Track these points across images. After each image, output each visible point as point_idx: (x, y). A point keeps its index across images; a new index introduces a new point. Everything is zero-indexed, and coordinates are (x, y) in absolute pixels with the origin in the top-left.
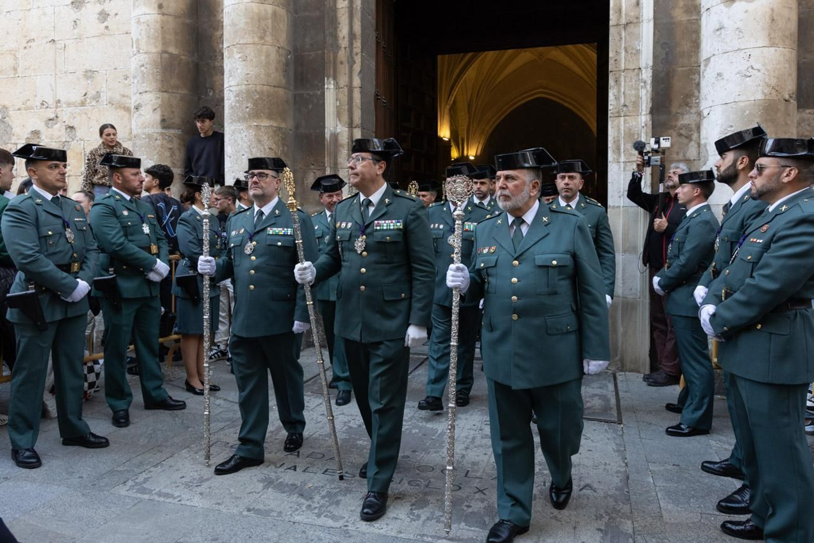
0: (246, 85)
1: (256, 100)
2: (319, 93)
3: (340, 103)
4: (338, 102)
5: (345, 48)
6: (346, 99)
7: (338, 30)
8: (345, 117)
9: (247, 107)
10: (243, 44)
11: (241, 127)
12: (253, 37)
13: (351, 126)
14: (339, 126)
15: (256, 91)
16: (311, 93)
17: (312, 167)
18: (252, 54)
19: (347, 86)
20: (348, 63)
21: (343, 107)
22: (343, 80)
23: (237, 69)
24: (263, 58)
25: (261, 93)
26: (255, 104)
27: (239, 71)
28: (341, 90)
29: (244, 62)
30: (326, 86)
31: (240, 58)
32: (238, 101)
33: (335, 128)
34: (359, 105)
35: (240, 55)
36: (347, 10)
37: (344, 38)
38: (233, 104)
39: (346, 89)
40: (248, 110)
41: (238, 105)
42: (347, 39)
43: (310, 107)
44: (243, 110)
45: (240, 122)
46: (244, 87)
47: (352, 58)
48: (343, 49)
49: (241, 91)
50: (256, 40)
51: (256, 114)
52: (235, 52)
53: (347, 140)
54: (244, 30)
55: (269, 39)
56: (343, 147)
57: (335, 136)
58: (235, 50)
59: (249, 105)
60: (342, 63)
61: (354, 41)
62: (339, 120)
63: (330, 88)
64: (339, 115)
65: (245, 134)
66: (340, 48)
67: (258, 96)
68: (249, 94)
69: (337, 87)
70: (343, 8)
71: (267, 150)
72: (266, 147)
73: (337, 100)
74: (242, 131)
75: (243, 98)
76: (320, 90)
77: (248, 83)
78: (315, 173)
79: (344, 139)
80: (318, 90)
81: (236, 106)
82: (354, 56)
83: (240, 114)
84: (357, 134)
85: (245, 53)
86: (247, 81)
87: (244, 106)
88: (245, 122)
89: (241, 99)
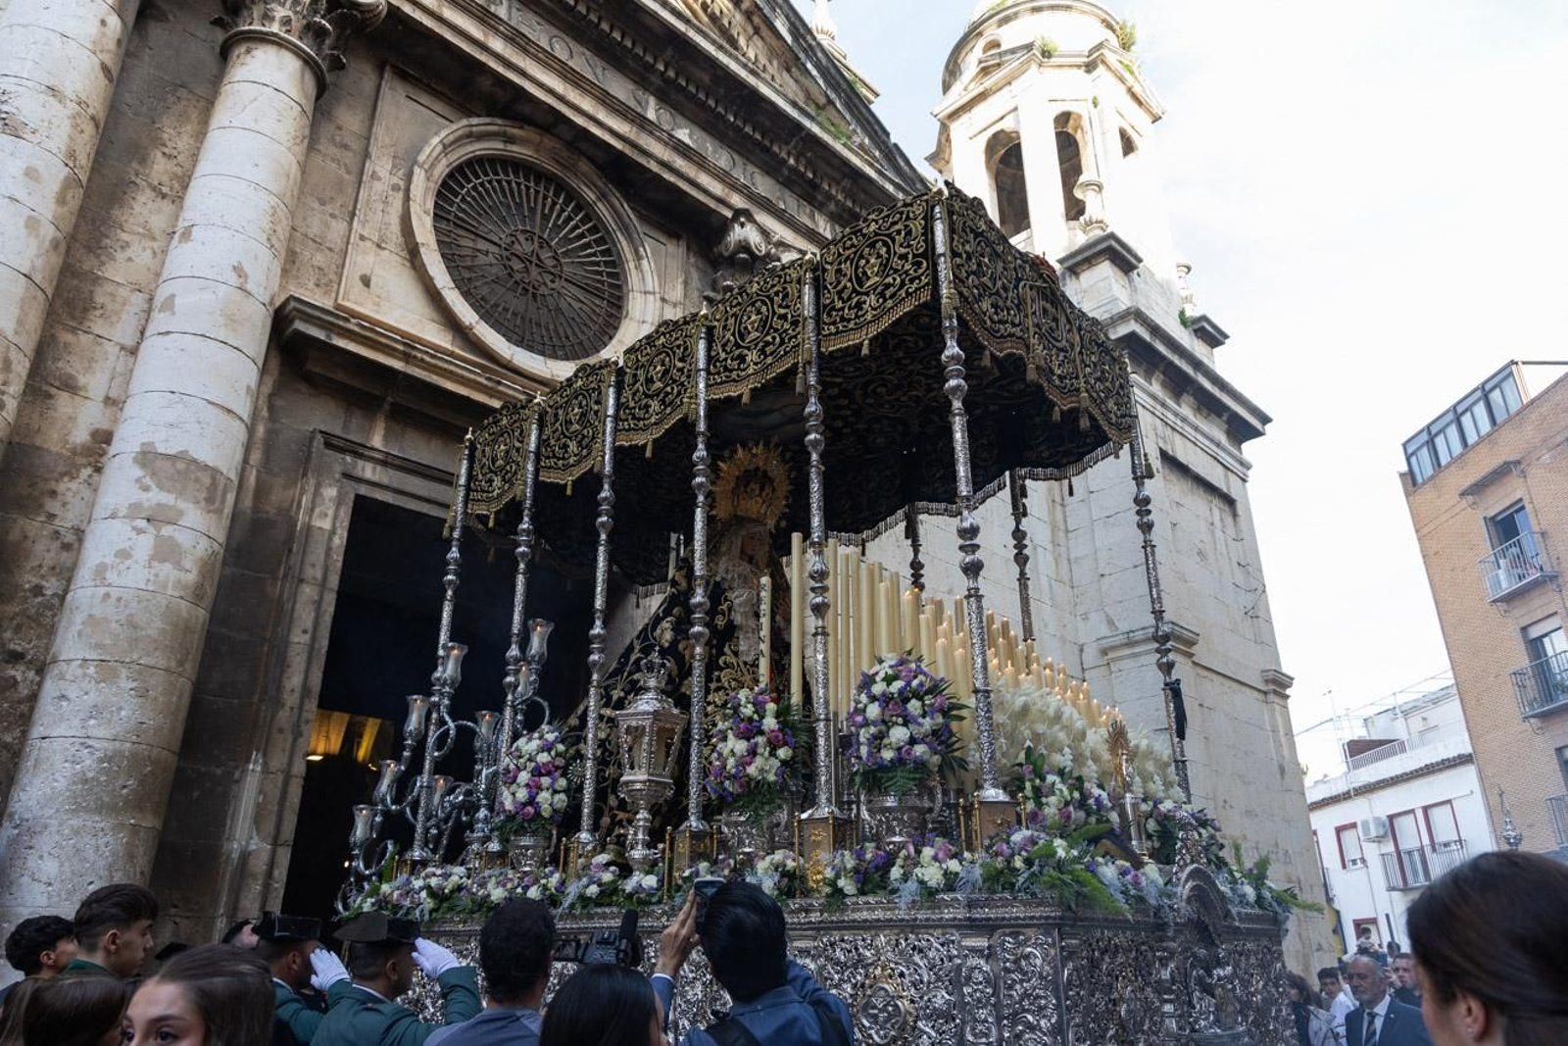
0: (134, 743)
1: (145, 775)
2: (219, 772)
3: (264, 799)
4: (261, 797)
5: (292, 708)
6: (278, 793)
7: (285, 675)
8: (269, 826)
9: (125, 787)
10: (146, 666)
11: (102, 825)
12: (169, 659)
13: (275, 843)
14: (256, 839)
15: (149, 757)
16: (203, 769)
17: (173, 911)
18: (160, 689)
19: (282, 772)
20: (293, 733)
21: (269, 807)
22: (278, 761)
23: (120, 709)
24: (174, 699)
25: (155, 762)
26: (142, 783)
27: (123, 713)
28: (272, 776)
29: (140, 700)
30: (251, 767)
31: (131, 689)
32: (107, 772)
33: (248, 843)
34: (297, 807)
35: (134, 685)
36: (306, 648)
37: (293, 690)
38: (90, 775)
39: (280, 777)
40: (125, 791)
41: (103, 778)
42: (297, 695)
43: (196, 794)
44: (114, 790)
45: (100, 813)
46: (128, 745)
47: (299, 726)
48: (287, 708)
49: (118, 753)
50: (173, 664)
51: (137, 804)
52: (123, 676)
53: (264, 867)
54: (155, 641)
55: (188, 666)
56: (255, 879)
57: (245, 856)
58: (124, 672)
59: (130, 783)
60: (281, 731)
61: (306, 701)
62: (257, 829)
63: (255, 767)
64: (258, 820)
65: (105, 839)
66: (283, 705)
67: (149, 769)
68: (134, 757)
69: (266, 770)
70: (299, 643)
71: (138, 876)
72: (138, 869)
73: (260, 792)
74: (101, 834)
75: (119, 767)
76: (223, 768)
77: (139, 740)
78: (176, 923)
79: (259, 865)
80: (218, 767)
81: (98, 780)
82: (303, 724)
83: (107, 799)
84: (284, 857)
85: (145, 682)
86: (138, 736)
87: (121, 782)
88: (114, 815)
89: (115, 768)
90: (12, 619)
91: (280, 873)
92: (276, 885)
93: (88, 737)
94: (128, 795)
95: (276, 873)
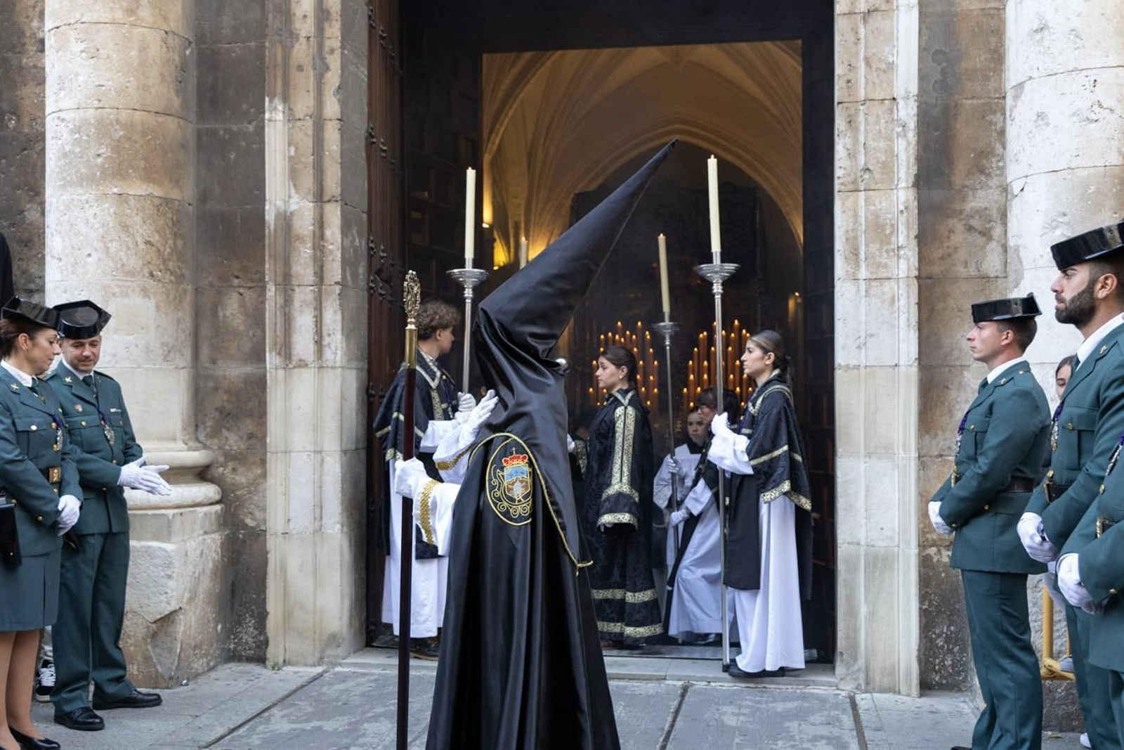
0: (97, 108)
1: (119, 141)
2: (251, 128)
3: (296, 152)
4: (293, 149)
5: (308, 38)
6: (309, 143)
8: (308, 181)
9: (99, 155)
10: (90, 23)
11: (84, 198)
12: (112, 9)
13: (320, 197)
14: (295, 198)
15: (118, 121)
16: (235, 128)
17: (236, 282)
18: (111, 44)
19: (311, 117)
20: (314, 68)
21: (303, 159)
22: (304, 104)
23: (77, 74)
24: (134, 53)
25: (128, 126)
26: (116, 148)
27: (80, 78)
28: (299, 124)
29: (92, 61)
30: (267, 116)
31: (82, 52)
32: (78, 142)
33: (286, 202)
34: (337, 155)
35: (83, 46)
37: (305, 16)
38: (67, 148)
39: (309, 123)
40: (100, 160)
41: (78, 150)
42: (311, 21)
43: (233, 156)
44: (88, 161)
45: (81, 186)
46: (92, 111)
47: (322, 59)
48: (303, 40)
49: (85, 122)
50: (119, 15)
51: (117, 170)
52: (72, 39)
53: (311, 228)
55: (145, 13)
56: (303, 242)
57: (286, 220)
58: (73, 35)
59: (103, 151)
60: (300, 68)
61: (327, 26)
62: (295, 186)
63: (275, 117)
64: (294, 175)
65: (92, 212)
66: (297, 37)
67: (122, 133)
68: (102, 128)
69: (291, 118)
71: (142, 246)
72: (139, 240)
73: (290, 145)
74: (87, 206)
75: (88, 136)
76: (254, 123)
77: (101, 105)
78: (241, 294)
79: (305, 224)
80: (249, 123)
81: (74, 152)
82: (327, 56)
83: (84, 170)
84: (334, 215)
85: (93, 41)
86: (100, 101)
87: (92, 152)
88: (94, 187)
89: (85, 138)
90: (34, 7)
91: (333, 232)
92: (331, 247)
93: (60, 111)
94: (103, 164)
95: (328, 233)
